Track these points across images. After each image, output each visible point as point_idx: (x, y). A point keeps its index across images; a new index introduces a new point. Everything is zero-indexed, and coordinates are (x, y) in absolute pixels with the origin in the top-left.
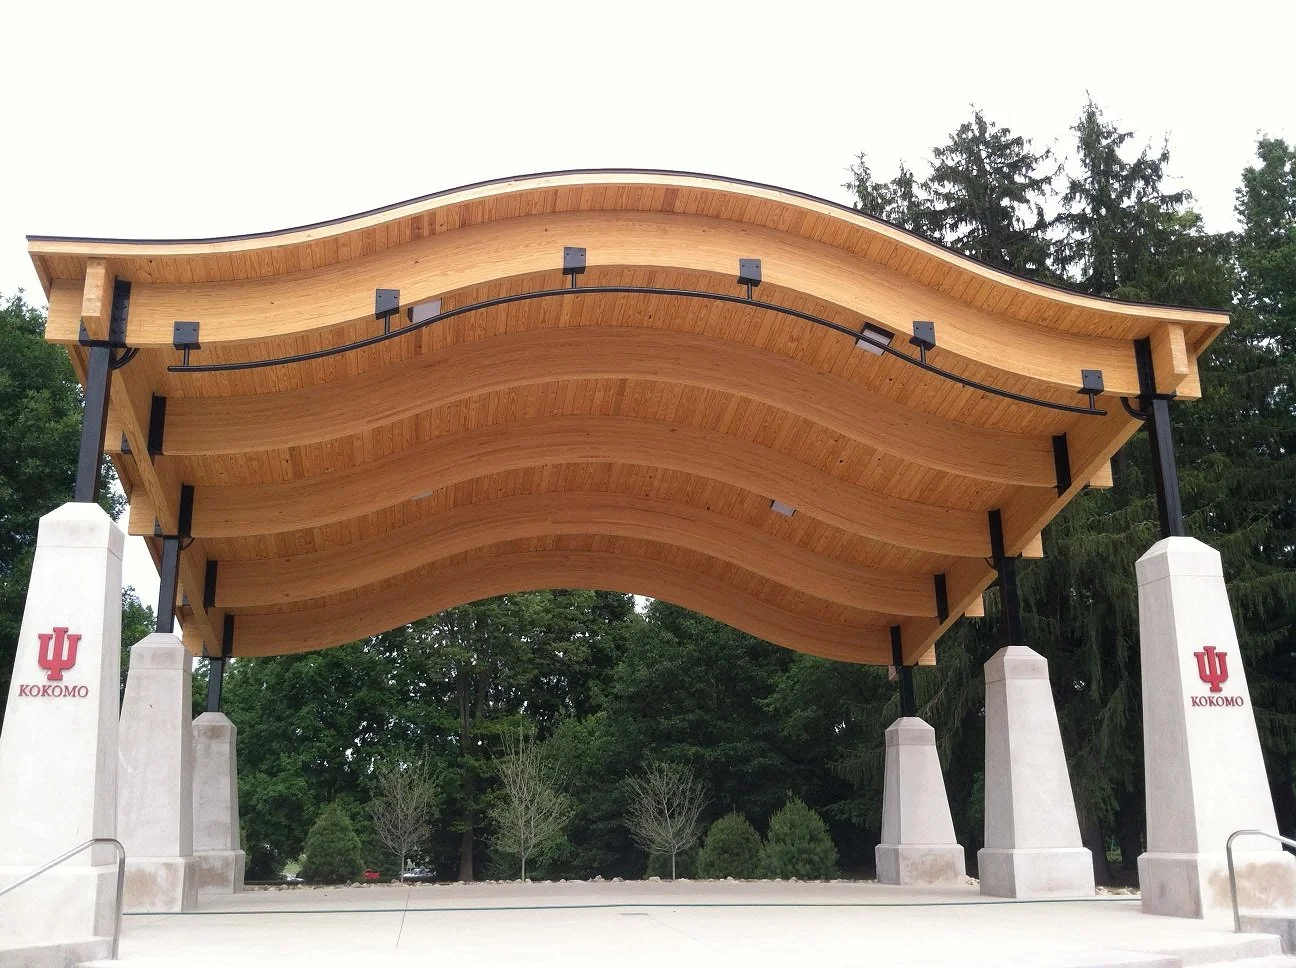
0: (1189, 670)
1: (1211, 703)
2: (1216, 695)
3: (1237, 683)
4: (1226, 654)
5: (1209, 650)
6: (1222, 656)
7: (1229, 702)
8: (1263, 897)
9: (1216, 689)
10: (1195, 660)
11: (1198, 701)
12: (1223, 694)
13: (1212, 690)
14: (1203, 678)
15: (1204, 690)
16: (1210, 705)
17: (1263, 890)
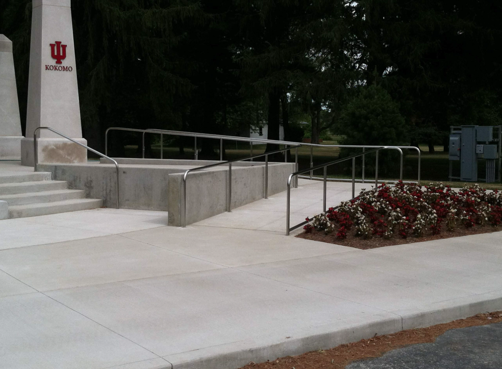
0: (46, 52)
1: (56, 69)
2: (59, 65)
3: (70, 60)
4: (66, 46)
5: (58, 43)
6: (64, 47)
7: (65, 69)
8: (69, 158)
9: (59, 62)
10: (50, 48)
11: (49, 67)
12: (62, 65)
13: (57, 62)
14: (53, 56)
15: (53, 62)
16: (55, 70)
17: (69, 155)
